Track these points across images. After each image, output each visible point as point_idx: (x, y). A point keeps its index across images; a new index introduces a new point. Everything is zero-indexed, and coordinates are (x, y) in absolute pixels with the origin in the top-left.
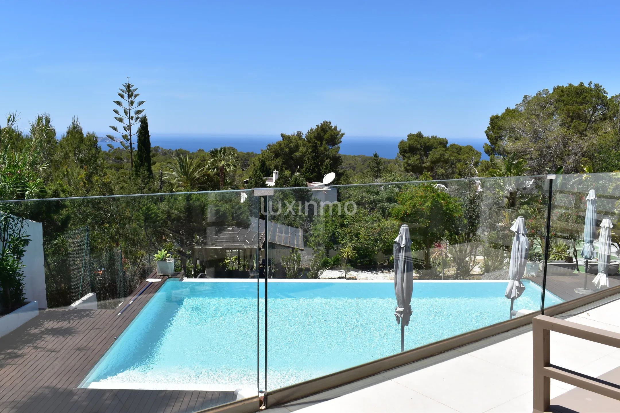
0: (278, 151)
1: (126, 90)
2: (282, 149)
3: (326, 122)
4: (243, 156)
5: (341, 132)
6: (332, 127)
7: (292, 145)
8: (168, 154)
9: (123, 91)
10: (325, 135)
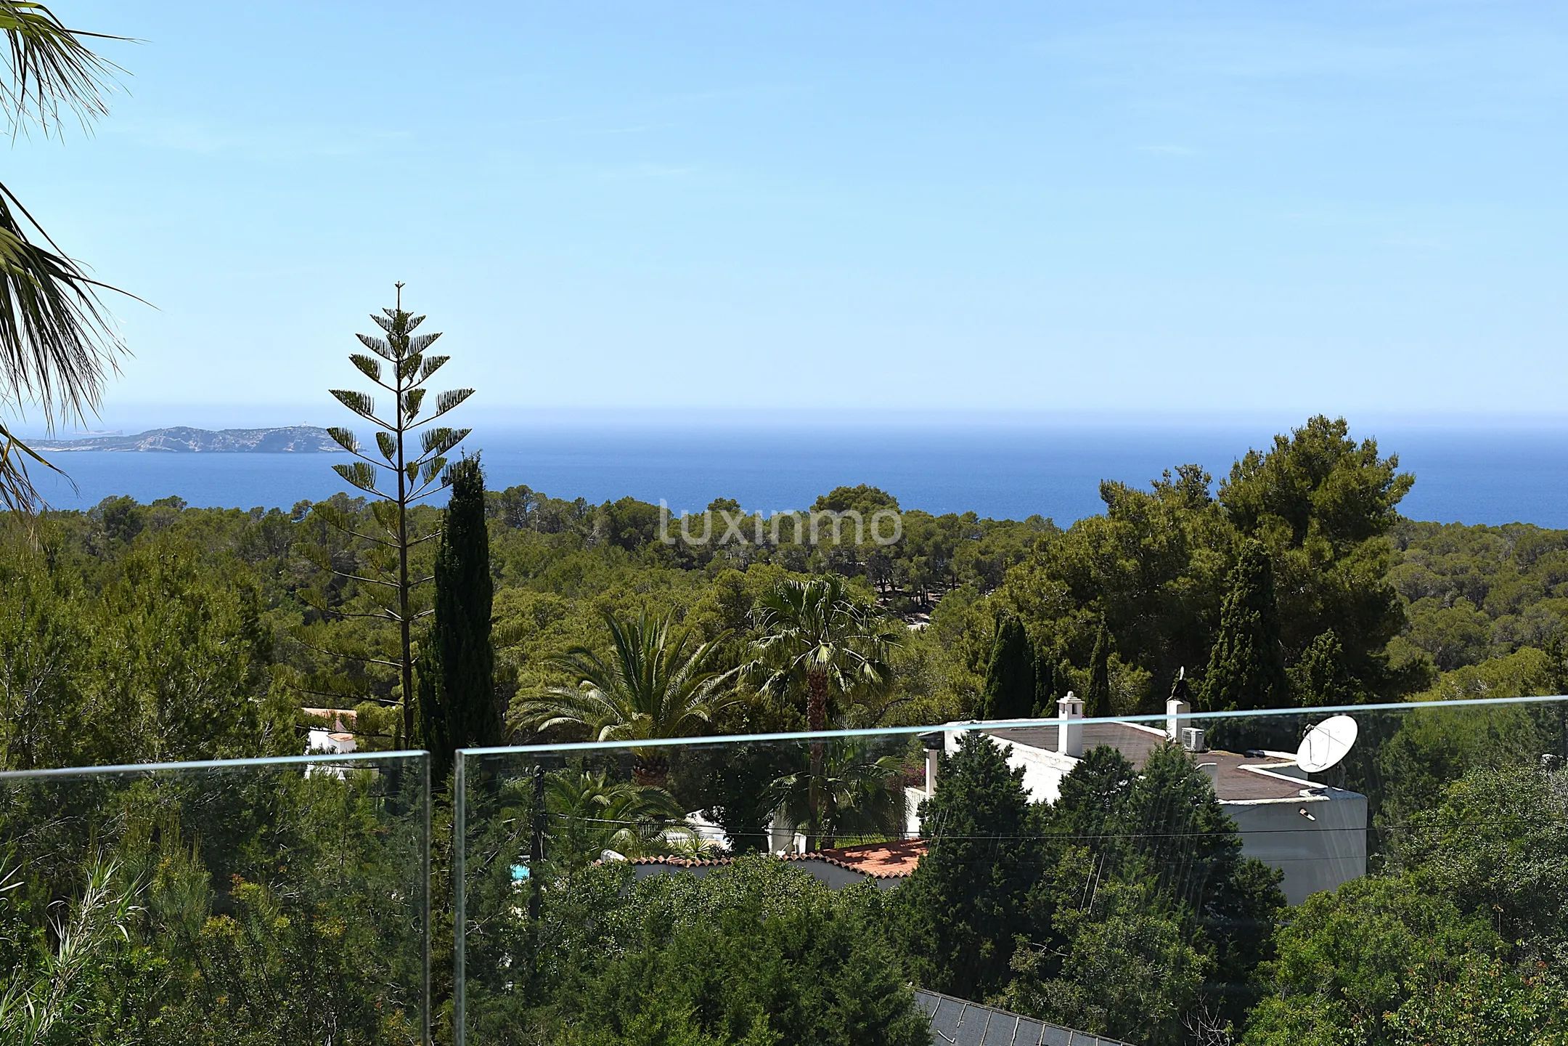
0: (1086, 570)
1: (385, 340)
2: (1107, 562)
3: (1323, 423)
4: (929, 535)
5: (1397, 472)
6: (1351, 445)
7: (1156, 541)
8: (570, 522)
9: (374, 346)
10: (1314, 488)
